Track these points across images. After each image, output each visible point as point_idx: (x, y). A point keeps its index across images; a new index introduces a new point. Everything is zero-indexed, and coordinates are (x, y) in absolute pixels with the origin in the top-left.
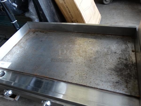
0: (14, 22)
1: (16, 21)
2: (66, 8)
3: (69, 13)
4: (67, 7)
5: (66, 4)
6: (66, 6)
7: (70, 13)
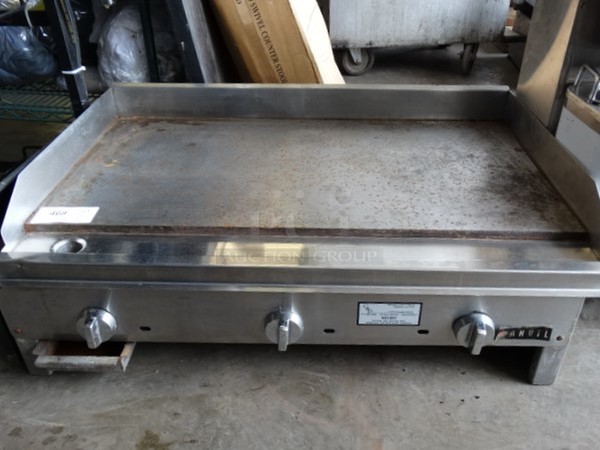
0: (75, 72)
1: (83, 68)
2: (264, 43)
3: (272, 63)
4: (268, 41)
5: (263, 29)
6: (265, 35)
7: (276, 60)
